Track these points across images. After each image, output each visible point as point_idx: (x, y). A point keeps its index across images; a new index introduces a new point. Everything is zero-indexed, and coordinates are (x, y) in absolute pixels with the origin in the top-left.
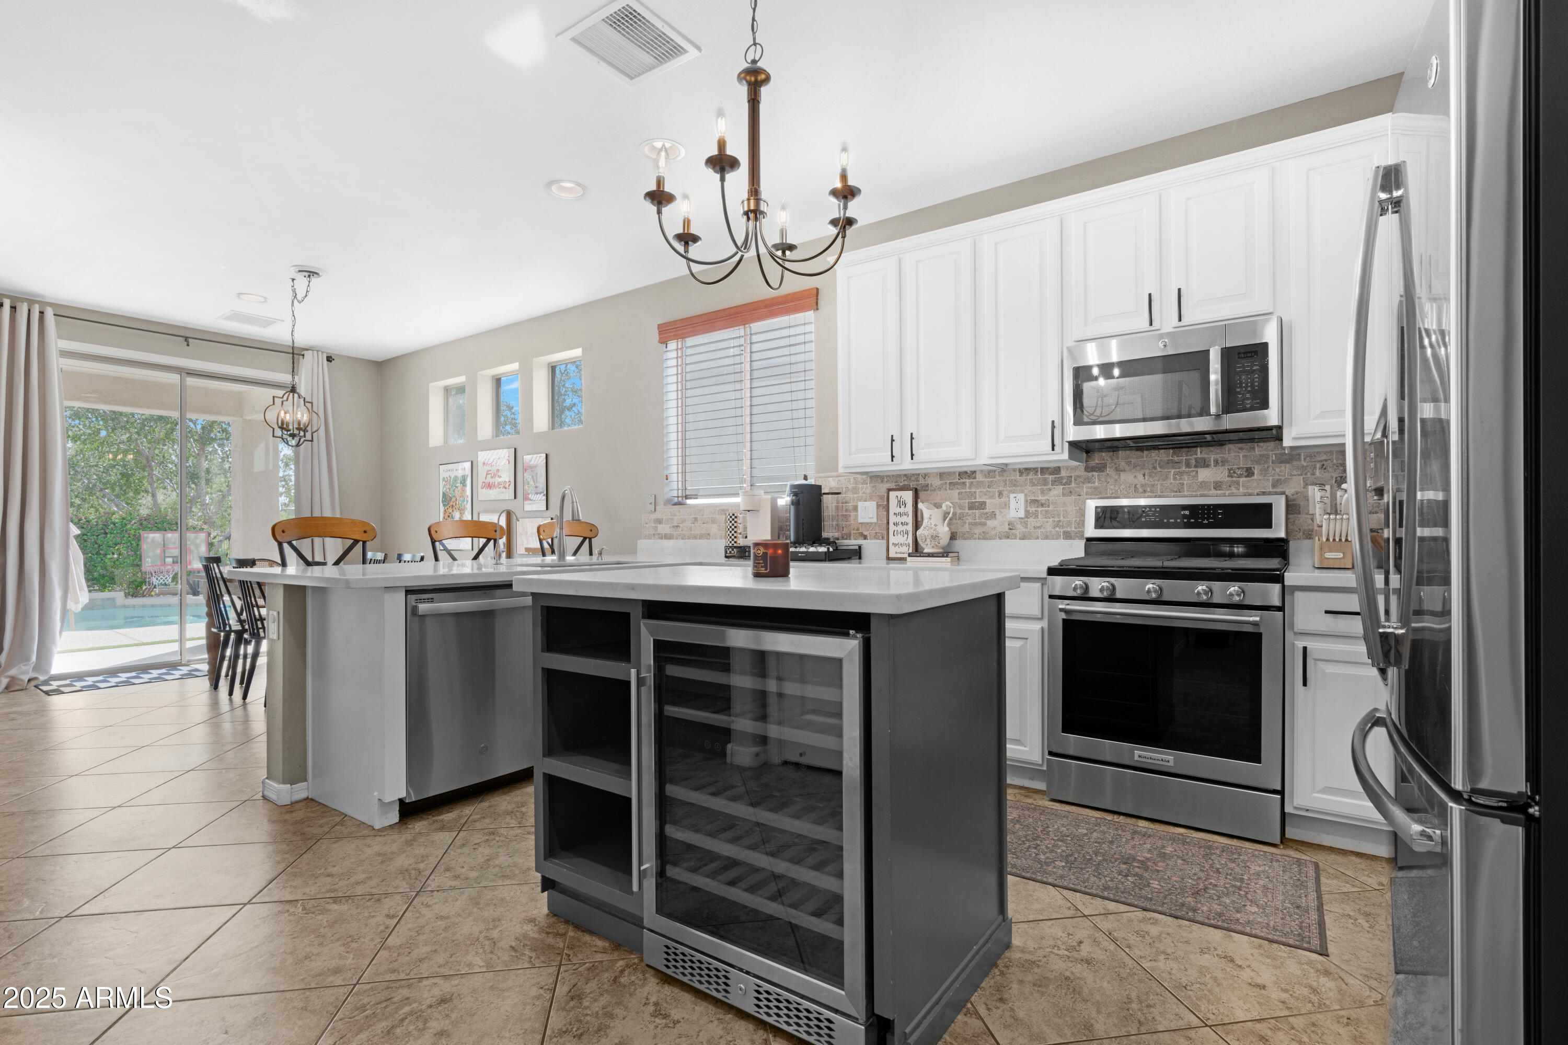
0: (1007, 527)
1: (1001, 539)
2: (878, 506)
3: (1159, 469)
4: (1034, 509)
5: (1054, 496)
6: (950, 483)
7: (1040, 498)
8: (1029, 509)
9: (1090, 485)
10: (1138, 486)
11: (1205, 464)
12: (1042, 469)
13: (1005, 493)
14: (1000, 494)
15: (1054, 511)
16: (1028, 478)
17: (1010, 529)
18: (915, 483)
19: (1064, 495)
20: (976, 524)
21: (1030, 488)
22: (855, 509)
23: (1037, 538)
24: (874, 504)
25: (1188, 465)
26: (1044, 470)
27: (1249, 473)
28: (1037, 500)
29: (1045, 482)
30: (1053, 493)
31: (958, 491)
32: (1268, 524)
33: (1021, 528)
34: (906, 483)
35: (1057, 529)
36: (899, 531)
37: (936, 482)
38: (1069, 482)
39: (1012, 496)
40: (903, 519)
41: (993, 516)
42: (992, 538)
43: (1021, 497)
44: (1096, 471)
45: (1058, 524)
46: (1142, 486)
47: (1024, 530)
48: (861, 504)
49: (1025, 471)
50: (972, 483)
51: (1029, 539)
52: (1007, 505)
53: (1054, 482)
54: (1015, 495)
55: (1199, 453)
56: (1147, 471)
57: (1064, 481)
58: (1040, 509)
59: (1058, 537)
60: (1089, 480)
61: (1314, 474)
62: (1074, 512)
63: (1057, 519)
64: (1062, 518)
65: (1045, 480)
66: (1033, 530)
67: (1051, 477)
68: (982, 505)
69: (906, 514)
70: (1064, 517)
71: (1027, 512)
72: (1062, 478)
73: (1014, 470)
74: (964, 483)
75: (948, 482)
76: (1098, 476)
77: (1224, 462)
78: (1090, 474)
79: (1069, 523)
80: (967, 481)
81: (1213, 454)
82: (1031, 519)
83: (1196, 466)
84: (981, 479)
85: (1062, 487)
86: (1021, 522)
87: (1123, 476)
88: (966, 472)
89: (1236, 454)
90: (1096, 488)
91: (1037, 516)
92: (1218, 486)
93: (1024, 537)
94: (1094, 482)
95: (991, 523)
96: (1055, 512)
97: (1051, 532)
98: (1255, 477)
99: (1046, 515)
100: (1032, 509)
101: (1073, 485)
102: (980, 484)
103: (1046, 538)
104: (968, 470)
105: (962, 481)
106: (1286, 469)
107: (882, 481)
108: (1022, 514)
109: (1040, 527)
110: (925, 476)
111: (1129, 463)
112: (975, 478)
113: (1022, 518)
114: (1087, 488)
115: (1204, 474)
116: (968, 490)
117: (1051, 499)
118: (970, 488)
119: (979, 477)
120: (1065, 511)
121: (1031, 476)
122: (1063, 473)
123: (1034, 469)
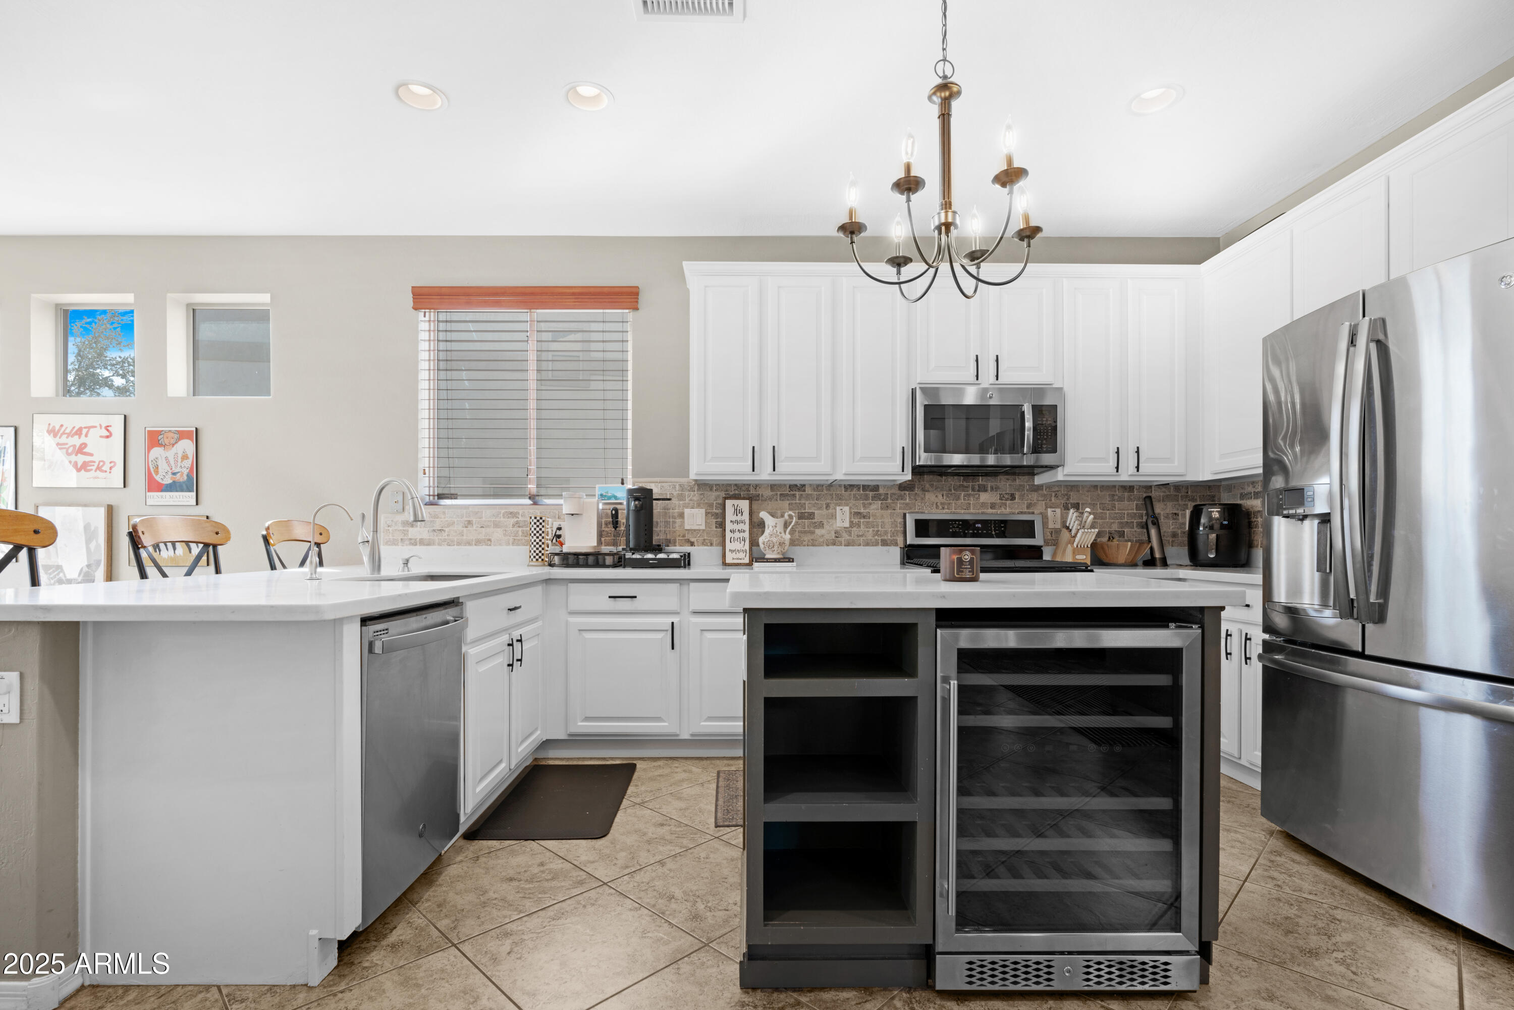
0: (833, 535)
1: (828, 545)
2: (707, 514)
3: (953, 491)
4: (857, 520)
5: (873, 509)
6: (781, 494)
7: (862, 511)
8: (853, 520)
9: (902, 501)
10: (938, 504)
11: (983, 489)
12: (863, 486)
13: (832, 506)
14: (828, 506)
15: (873, 522)
16: (852, 493)
17: (837, 537)
18: (746, 492)
19: (882, 509)
20: (805, 532)
21: (854, 502)
22: (682, 515)
23: (860, 545)
24: (703, 511)
25: (973, 490)
26: (865, 487)
27: (1013, 497)
28: (859, 513)
29: (866, 498)
30: (873, 507)
31: (788, 502)
32: (1033, 536)
33: (846, 536)
34: (737, 492)
35: (876, 537)
36: (736, 538)
37: (768, 493)
38: (886, 499)
39: (838, 508)
40: (741, 527)
41: (821, 525)
42: (820, 545)
43: (847, 509)
44: (907, 490)
45: (877, 533)
46: (942, 504)
47: (848, 538)
48: (687, 511)
49: (850, 487)
50: (801, 495)
51: (853, 546)
52: (833, 516)
53: (875, 498)
54: (841, 508)
55: (981, 481)
56: (945, 493)
57: (882, 497)
58: (862, 520)
59: (876, 544)
60: (902, 498)
61: (1051, 500)
62: (890, 523)
63: (876, 529)
64: (880, 528)
65: (867, 495)
66: (856, 538)
67: (871, 494)
68: (811, 516)
69: (743, 522)
70: (881, 528)
71: (851, 522)
72: (880, 495)
73: (840, 486)
74: (794, 495)
75: (779, 493)
76: (909, 494)
77: (997, 488)
78: (903, 493)
79: (886, 533)
80: (797, 493)
81: (989, 483)
82: (855, 529)
83: (979, 491)
84: (810, 493)
85: (880, 502)
86: (846, 532)
87: (928, 495)
88: (796, 485)
89: (1005, 483)
90: (907, 504)
91: (859, 526)
92: (993, 506)
93: (848, 544)
94: (906, 499)
95: (819, 532)
96: (875, 523)
97: (871, 540)
98: (1016, 500)
99: (867, 525)
100: (856, 520)
101: (889, 501)
102: (808, 497)
103: (867, 544)
104: (798, 483)
105: (792, 493)
106: (1035, 495)
107: (711, 490)
108: (847, 524)
109: (862, 536)
110: (757, 486)
111: (932, 486)
112: (804, 491)
113: (847, 528)
114: (900, 503)
115: (984, 497)
116: (798, 502)
117: (871, 512)
118: (800, 499)
119: (808, 491)
120: (883, 522)
121: (855, 492)
122: (881, 491)
123: (857, 485)
